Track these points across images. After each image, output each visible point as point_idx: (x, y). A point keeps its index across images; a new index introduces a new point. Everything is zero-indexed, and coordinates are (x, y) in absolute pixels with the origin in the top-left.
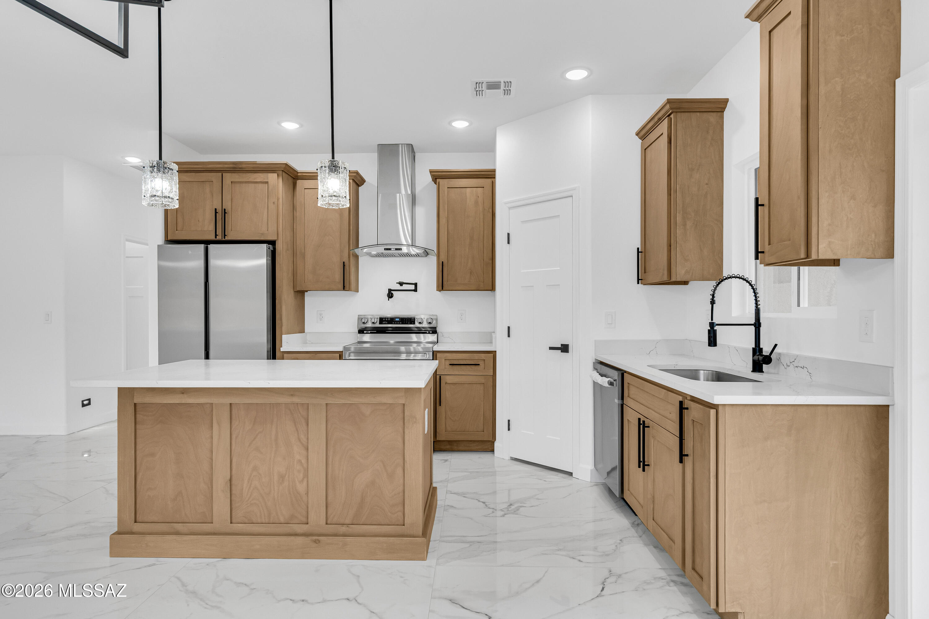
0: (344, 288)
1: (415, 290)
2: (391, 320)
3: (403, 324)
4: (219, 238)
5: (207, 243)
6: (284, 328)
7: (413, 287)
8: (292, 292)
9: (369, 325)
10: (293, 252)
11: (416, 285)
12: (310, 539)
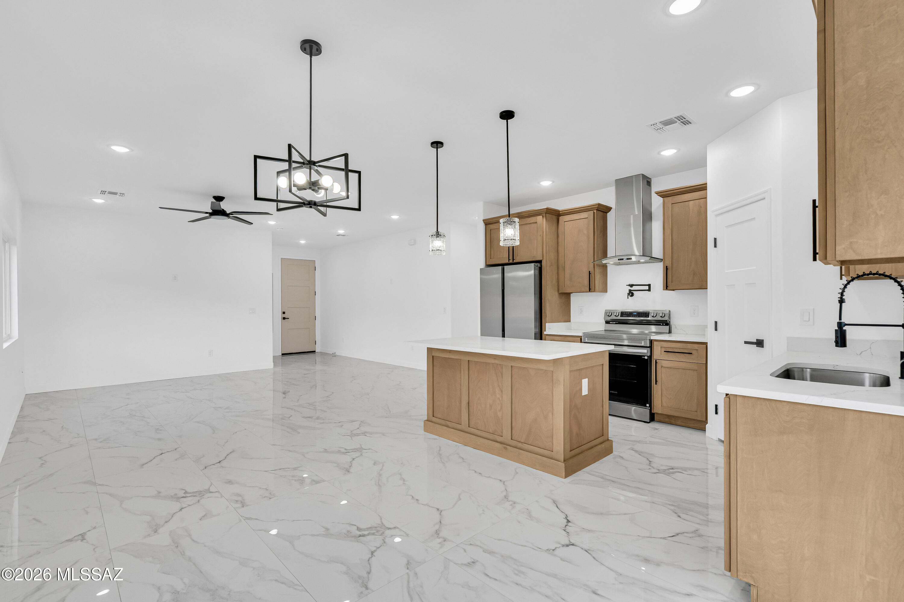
0: (590, 290)
1: (649, 290)
2: (630, 314)
3: (639, 317)
4: (511, 261)
5: (503, 265)
6: (547, 319)
7: (647, 288)
8: (557, 293)
9: (613, 317)
10: (557, 267)
11: (649, 285)
12: (502, 446)
